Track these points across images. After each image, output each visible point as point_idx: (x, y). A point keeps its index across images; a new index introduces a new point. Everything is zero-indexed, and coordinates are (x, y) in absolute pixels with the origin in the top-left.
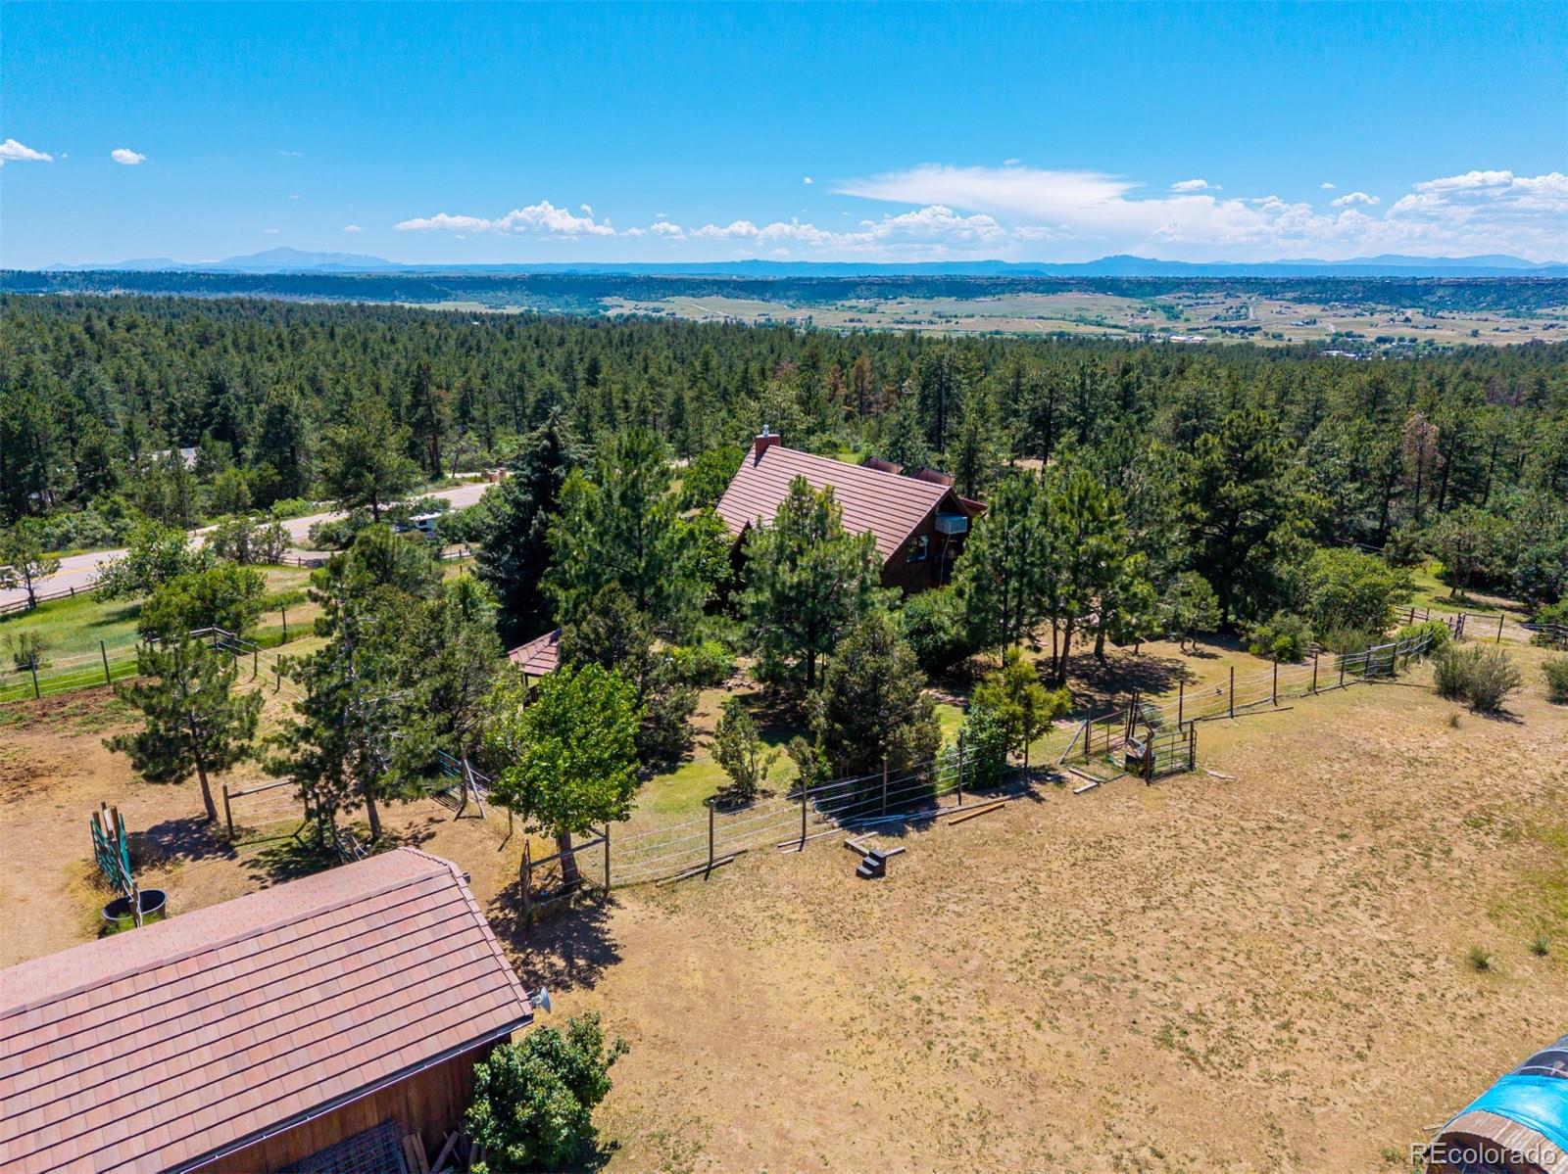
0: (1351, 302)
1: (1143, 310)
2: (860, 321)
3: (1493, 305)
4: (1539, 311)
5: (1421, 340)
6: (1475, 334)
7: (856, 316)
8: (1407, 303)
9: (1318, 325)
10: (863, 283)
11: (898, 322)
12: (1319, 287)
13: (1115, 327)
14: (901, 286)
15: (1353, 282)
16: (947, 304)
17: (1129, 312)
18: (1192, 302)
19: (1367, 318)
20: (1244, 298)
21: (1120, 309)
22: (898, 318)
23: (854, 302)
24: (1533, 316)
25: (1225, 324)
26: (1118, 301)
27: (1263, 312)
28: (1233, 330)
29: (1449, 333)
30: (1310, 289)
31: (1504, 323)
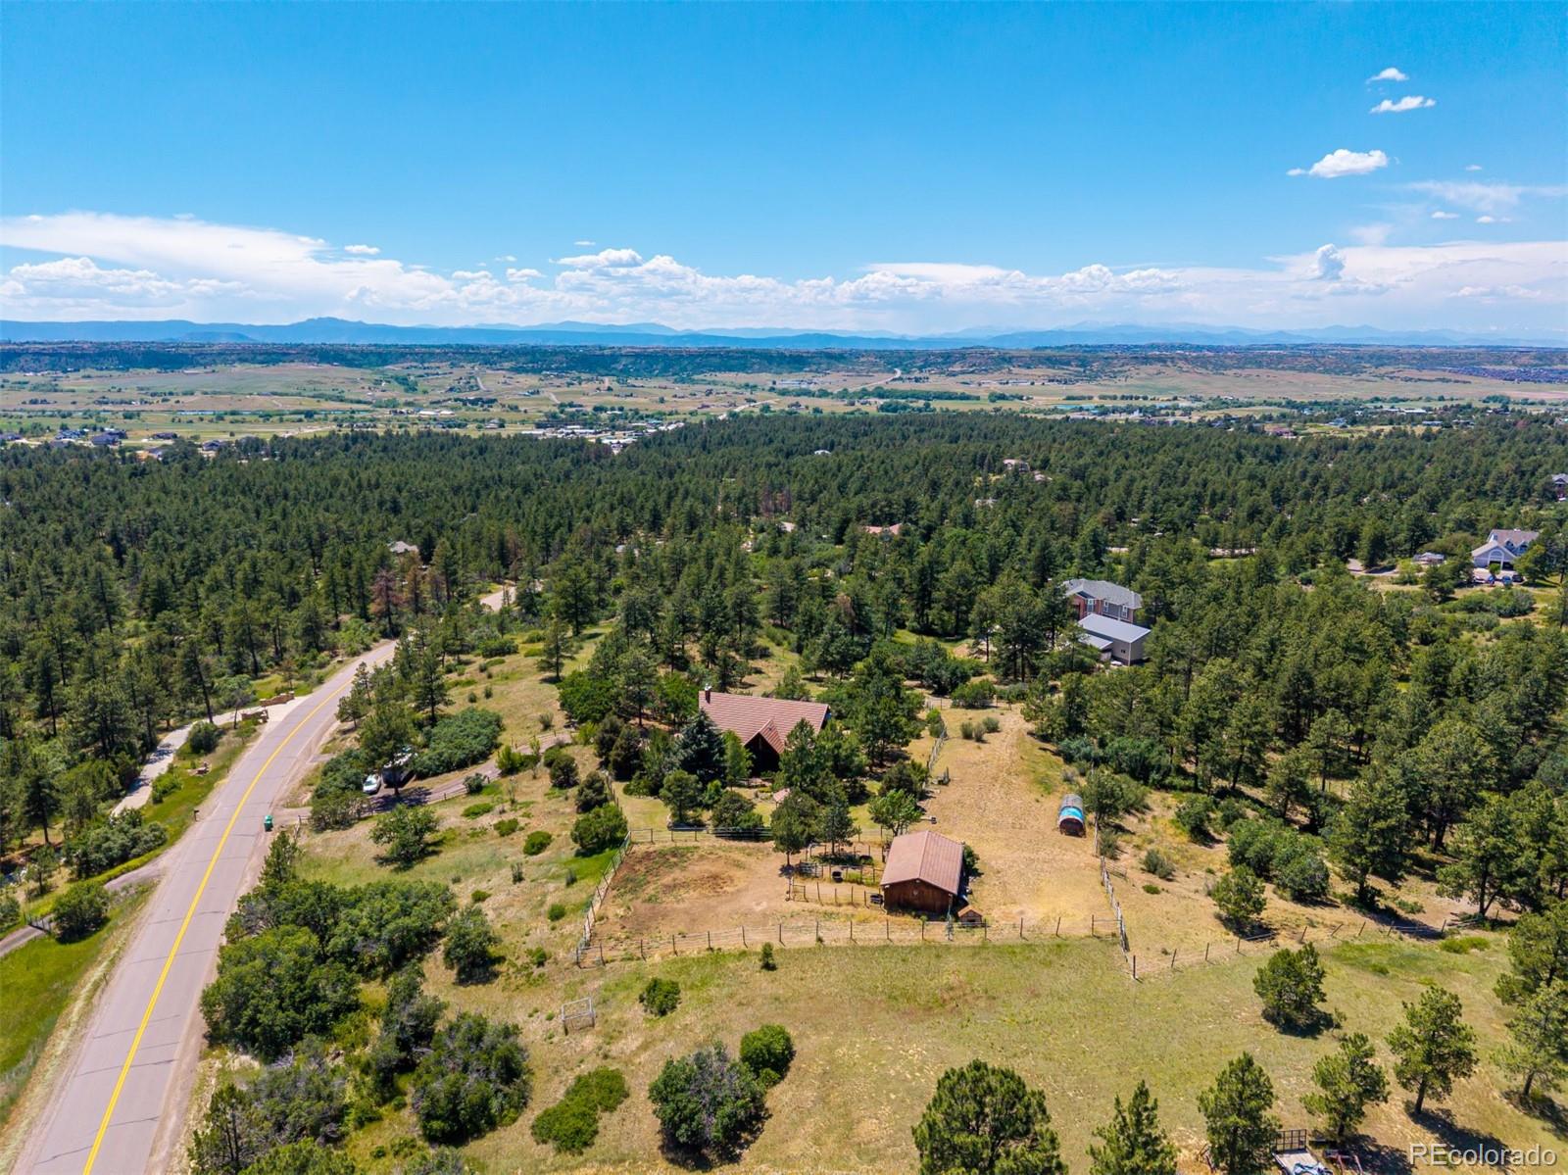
0: (561, 371)
1: (378, 382)
2: (44, 402)
3: (663, 373)
4: (696, 377)
5: (626, 408)
6: (662, 401)
7: (35, 395)
8: (602, 371)
9: (542, 395)
10: (26, 352)
11: (100, 403)
12: (529, 357)
13: (359, 402)
14: (83, 356)
15: (555, 353)
16: (152, 378)
17: (366, 385)
18: (421, 372)
19: (576, 388)
20: (468, 367)
21: (355, 382)
22: (96, 397)
23: (18, 376)
24: (694, 382)
25: (462, 396)
26: (356, 373)
27: (491, 381)
28: (474, 402)
29: (643, 400)
30: (522, 359)
31: (678, 388)
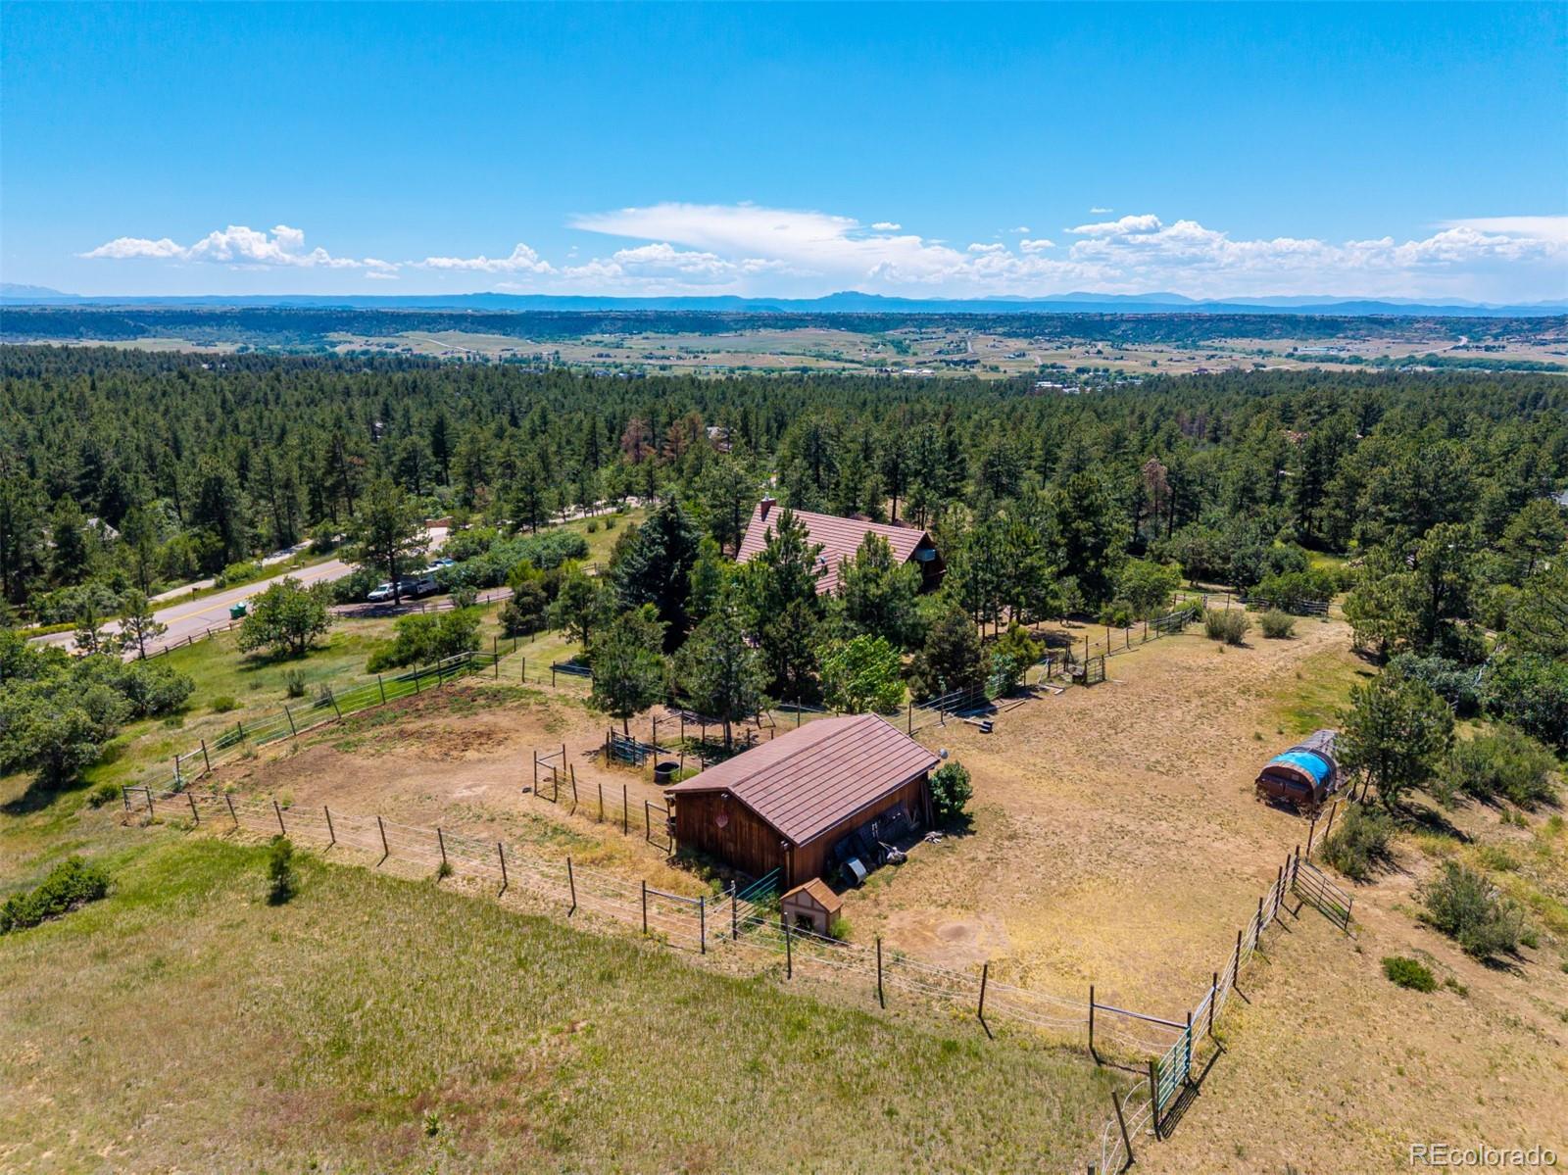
0: (1053, 336)
1: (875, 345)
2: (608, 356)
3: (1166, 338)
4: (1202, 343)
5: (1112, 370)
6: (1154, 364)
7: (605, 351)
8: (1098, 337)
9: (1027, 358)
10: (606, 318)
11: (647, 358)
12: (1024, 323)
13: (852, 361)
14: (646, 321)
15: (1051, 318)
16: (692, 340)
17: (863, 348)
18: (917, 337)
19: (1066, 351)
20: (962, 332)
21: (855, 345)
22: (646, 353)
23: (598, 337)
24: (1198, 348)
25: (948, 358)
26: (857, 337)
27: (980, 345)
28: (956, 363)
29: (1134, 363)
30: (1017, 324)
31: (1176, 354)
